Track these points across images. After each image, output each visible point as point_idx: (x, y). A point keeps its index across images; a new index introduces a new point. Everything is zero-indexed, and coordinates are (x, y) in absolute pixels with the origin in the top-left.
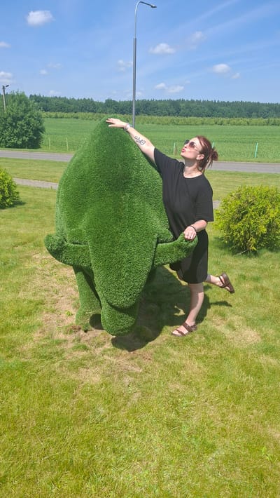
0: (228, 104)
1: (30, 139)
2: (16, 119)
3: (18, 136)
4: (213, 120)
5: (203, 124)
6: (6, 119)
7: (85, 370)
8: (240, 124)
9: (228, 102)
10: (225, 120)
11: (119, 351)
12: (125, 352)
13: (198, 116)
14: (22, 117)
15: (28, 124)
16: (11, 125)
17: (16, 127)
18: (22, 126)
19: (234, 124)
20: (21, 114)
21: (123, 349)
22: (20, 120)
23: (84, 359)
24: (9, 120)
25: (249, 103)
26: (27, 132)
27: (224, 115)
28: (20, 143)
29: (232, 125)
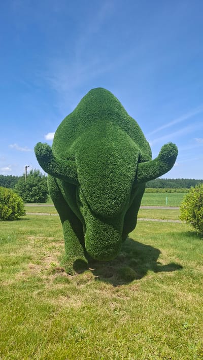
0: (173, 180)
1: (40, 199)
2: (32, 186)
3: (32, 196)
4: (164, 190)
5: (157, 192)
6: (25, 186)
7: (66, 298)
8: (183, 192)
9: (173, 179)
10: (173, 190)
11: (103, 284)
12: (110, 286)
13: (154, 188)
14: (36, 185)
15: (40, 189)
16: (28, 189)
17: (31, 191)
18: (35, 190)
19: (179, 192)
20: (35, 182)
21: (107, 284)
22: (34, 186)
23: (65, 289)
24: (27, 186)
25: (188, 179)
26: (38, 193)
27: (171, 187)
28: (32, 200)
29: (177, 192)
